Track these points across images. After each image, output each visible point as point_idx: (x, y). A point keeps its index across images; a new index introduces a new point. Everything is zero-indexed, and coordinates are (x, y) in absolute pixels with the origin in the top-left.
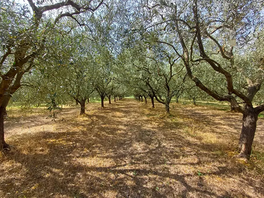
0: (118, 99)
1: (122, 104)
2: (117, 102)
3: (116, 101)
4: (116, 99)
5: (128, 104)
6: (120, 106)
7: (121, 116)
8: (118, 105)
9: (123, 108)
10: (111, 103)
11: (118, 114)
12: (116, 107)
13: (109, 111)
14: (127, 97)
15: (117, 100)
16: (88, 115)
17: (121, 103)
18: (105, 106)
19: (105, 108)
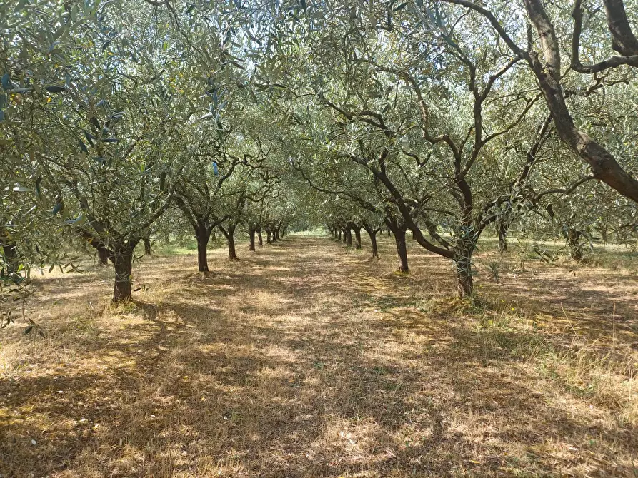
0: (265, 239)
1: (282, 258)
2: (259, 254)
3: (257, 248)
4: (257, 240)
5: (304, 260)
6: (272, 268)
7: (274, 306)
8: (265, 264)
9: (285, 274)
10: (238, 254)
11: (264, 298)
12: (258, 271)
13: (227, 287)
14: (298, 234)
15: (261, 244)
16: (143, 307)
17: (278, 254)
18: (211, 268)
19: (214, 274)
